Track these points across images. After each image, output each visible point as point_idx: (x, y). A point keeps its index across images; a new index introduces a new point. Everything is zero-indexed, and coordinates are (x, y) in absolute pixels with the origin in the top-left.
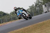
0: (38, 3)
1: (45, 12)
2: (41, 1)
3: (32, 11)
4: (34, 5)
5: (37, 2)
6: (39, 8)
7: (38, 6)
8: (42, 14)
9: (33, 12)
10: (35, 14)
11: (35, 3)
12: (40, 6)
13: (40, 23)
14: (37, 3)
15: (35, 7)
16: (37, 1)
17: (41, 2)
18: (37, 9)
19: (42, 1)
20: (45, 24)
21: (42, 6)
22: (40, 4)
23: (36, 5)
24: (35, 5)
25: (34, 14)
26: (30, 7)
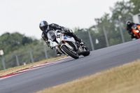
0: (121, 9)
2: (128, 5)
3: (102, 32)
4: (108, 15)
12: (125, 18)
13: (125, 65)
14: (119, 10)
16: (117, 3)
17: (129, 8)
18: (117, 26)
19: (132, 4)
22: (125, 11)
25: (109, 39)
26: (98, 19)
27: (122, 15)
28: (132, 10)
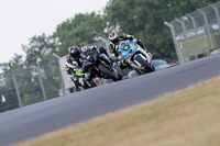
1: (72, 90)
5: (35, 43)
6: (42, 71)
8: (58, 96)
9: (17, 87)
10: (26, 96)
11: (24, 47)
15: (25, 67)
20: (72, 140)
21: (57, 64)
23: (31, 59)
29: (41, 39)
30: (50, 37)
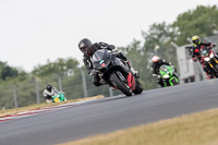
0: (160, 36)
2: (171, 30)
4: (139, 43)
5: (155, 31)
7: (159, 51)
11: (143, 33)
12: (165, 50)
14: (156, 37)
15: (142, 54)
16: (154, 26)
17: (172, 35)
19: (177, 28)
20: (186, 129)
21: (174, 53)
22: (166, 40)
23: (149, 46)
24: (142, 45)
27: (160, 44)
28: (176, 39)
29: (161, 27)
30: (170, 26)
